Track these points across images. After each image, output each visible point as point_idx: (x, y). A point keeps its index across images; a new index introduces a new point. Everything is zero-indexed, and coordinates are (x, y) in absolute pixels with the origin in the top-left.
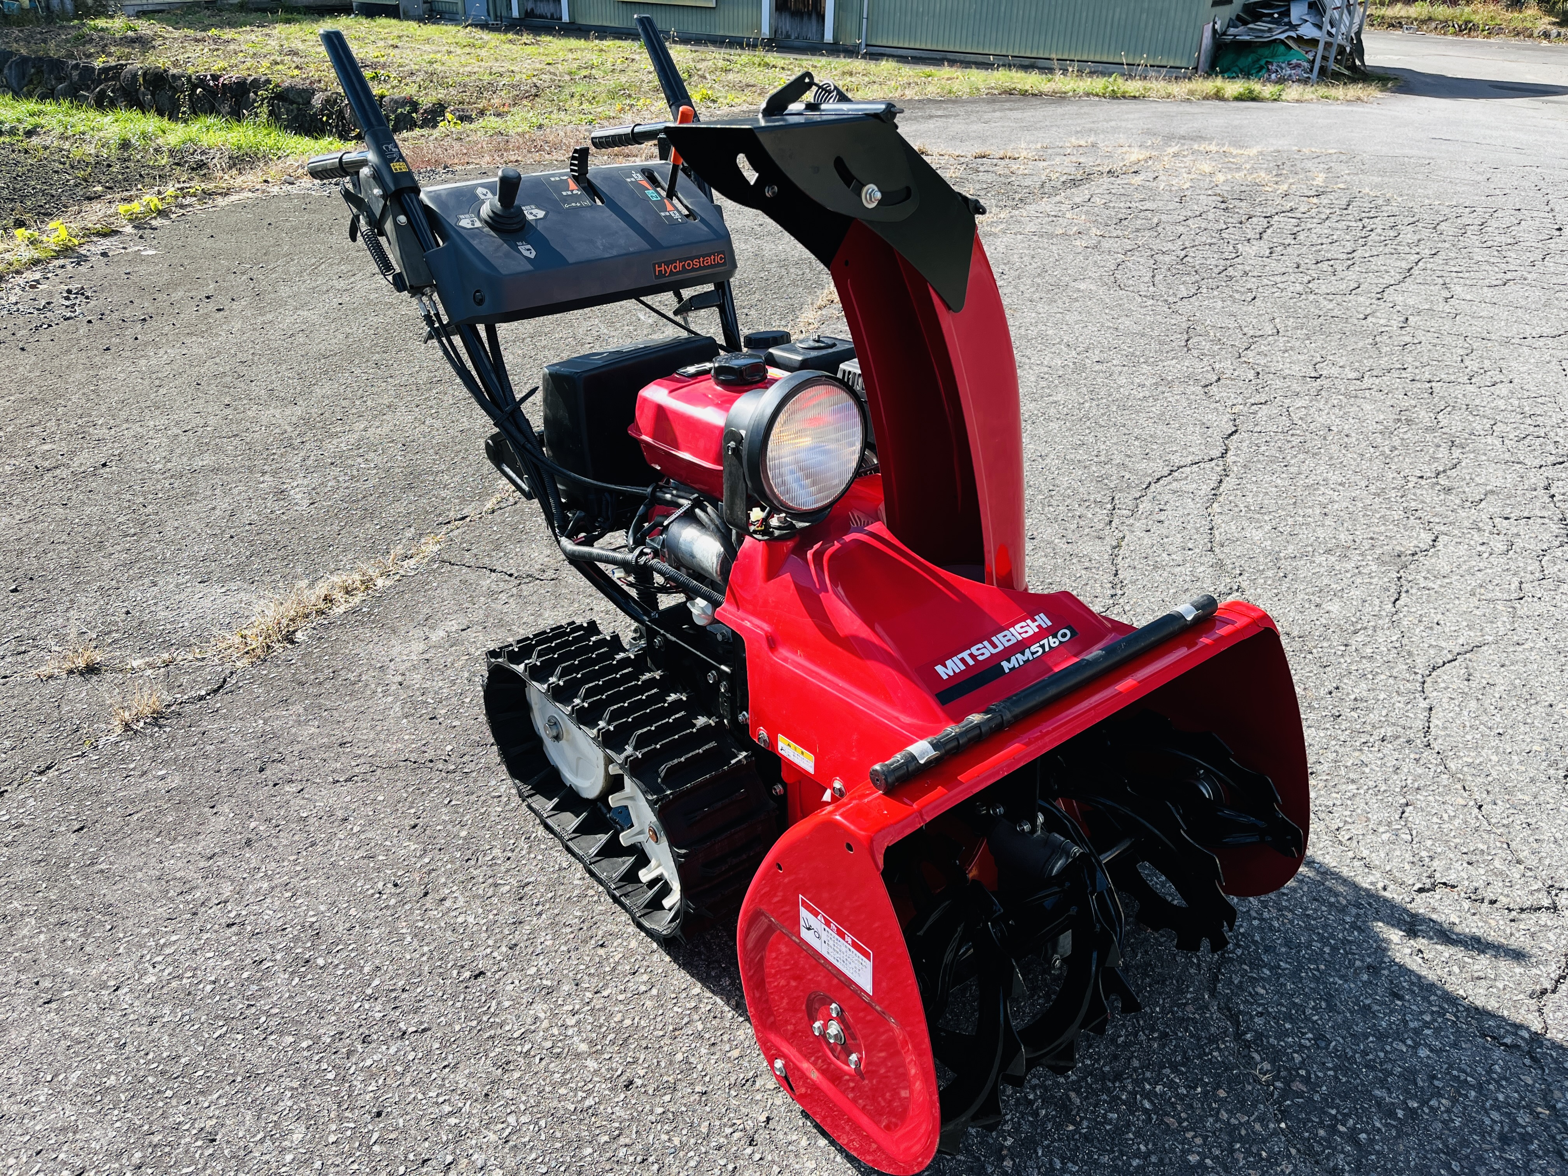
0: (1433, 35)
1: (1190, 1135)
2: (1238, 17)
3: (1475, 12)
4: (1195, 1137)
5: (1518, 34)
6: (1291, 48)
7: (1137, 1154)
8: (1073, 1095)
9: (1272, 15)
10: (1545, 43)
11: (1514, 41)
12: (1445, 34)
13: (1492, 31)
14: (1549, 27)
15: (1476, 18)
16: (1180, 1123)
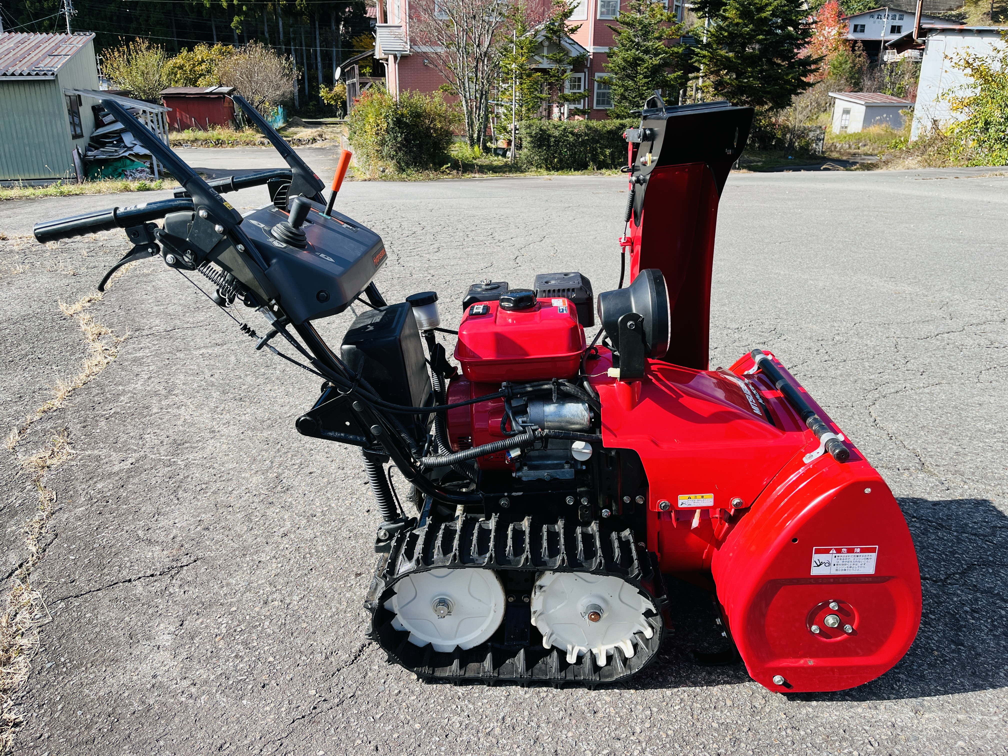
0: (201, 148)
2: (90, 145)
3: (219, 134)
5: (248, 144)
6: (134, 161)
9: (112, 142)
10: (263, 148)
11: (247, 148)
12: (208, 147)
13: (234, 144)
14: (262, 139)
15: (221, 137)
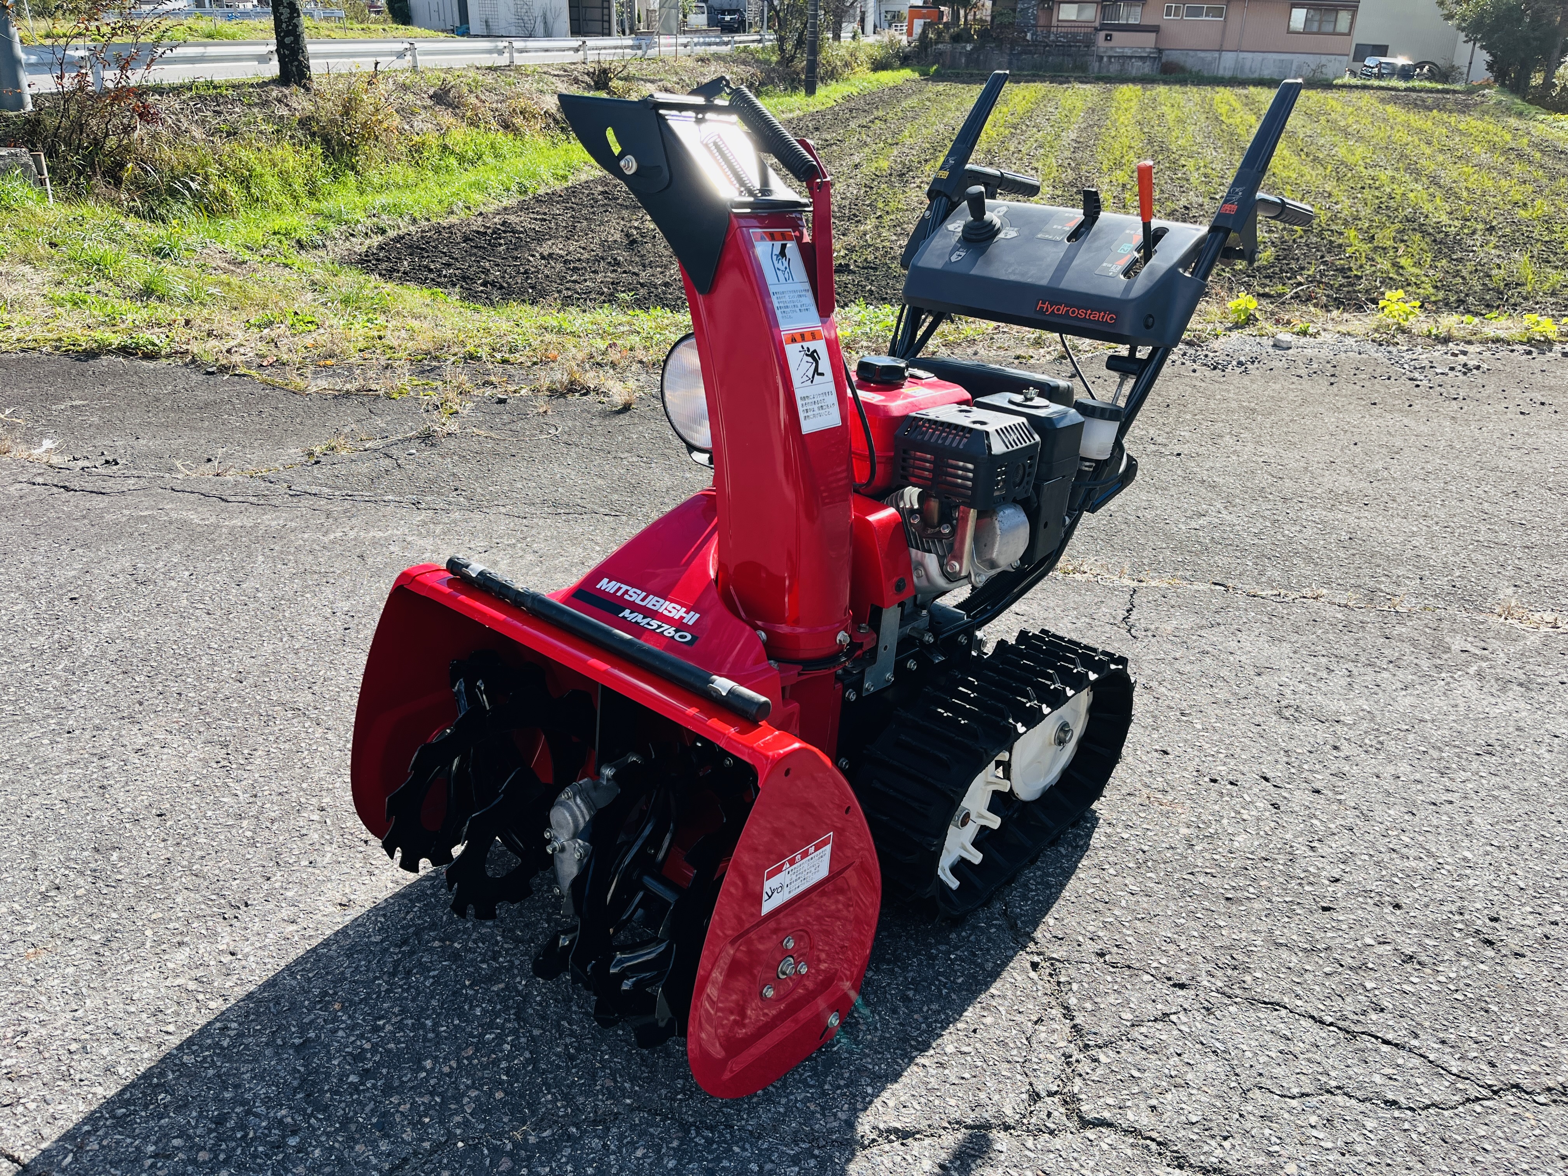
1: (454, 1064)
4: (451, 1067)
7: (436, 1025)
8: (502, 986)
16: (467, 1058)
